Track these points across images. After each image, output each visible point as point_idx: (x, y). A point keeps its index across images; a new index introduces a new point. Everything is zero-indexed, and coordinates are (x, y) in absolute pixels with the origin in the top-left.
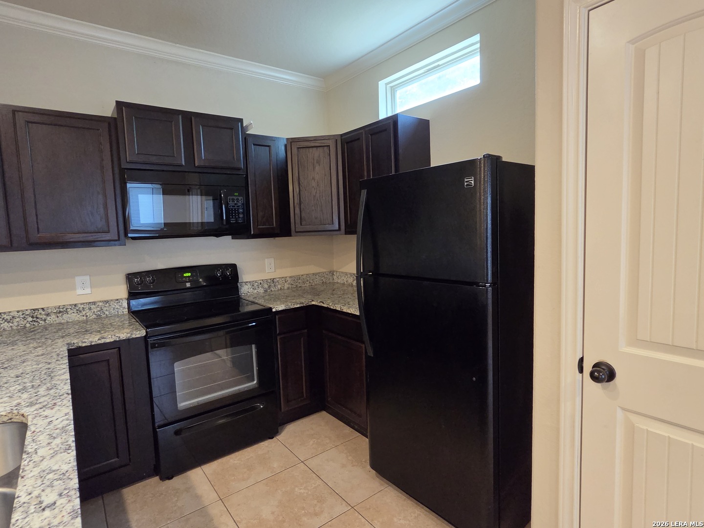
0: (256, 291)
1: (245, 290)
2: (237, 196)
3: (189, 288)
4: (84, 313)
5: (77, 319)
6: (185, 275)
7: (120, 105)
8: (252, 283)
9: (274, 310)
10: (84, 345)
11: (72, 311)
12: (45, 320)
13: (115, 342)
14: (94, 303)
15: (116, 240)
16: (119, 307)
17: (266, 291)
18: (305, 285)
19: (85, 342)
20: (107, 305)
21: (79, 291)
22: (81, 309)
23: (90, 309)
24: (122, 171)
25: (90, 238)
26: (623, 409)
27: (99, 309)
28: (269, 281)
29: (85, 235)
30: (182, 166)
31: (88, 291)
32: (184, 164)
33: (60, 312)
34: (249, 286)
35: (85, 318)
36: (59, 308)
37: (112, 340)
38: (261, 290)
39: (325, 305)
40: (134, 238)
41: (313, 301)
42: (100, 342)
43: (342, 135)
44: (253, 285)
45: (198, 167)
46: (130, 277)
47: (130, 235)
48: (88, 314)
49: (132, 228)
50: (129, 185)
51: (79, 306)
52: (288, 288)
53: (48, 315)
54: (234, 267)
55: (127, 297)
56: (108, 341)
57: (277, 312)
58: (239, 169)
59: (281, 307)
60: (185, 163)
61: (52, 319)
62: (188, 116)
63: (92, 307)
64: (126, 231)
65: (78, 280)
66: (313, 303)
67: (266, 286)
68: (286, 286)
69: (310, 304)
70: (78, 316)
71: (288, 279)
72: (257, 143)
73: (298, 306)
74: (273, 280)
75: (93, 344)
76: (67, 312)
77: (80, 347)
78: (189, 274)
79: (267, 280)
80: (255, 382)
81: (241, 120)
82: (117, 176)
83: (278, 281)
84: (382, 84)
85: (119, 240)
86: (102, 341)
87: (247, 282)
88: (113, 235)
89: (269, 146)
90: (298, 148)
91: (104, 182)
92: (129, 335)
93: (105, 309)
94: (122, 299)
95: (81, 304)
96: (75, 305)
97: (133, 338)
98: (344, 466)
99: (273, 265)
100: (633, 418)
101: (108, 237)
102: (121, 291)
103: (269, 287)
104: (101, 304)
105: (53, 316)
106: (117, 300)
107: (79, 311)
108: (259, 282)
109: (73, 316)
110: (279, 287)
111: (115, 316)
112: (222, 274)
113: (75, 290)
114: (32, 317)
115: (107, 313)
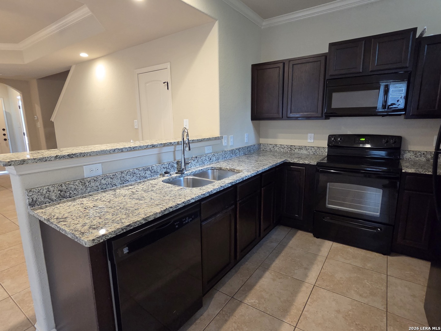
0: (417, 159)
3: (361, 148)
6: (361, 140)
7: (331, 45)
9: (403, 171)
10: (291, 162)
11: (304, 149)
12: (294, 151)
13: (303, 164)
14: (313, 147)
15: (320, 117)
16: (324, 151)
19: (292, 161)
20: (319, 149)
21: (308, 141)
22: (308, 149)
23: (311, 149)
25: (309, 115)
27: (315, 150)
30: (360, 73)
31: (312, 141)
32: (361, 71)
33: (300, 148)
35: (309, 153)
36: (300, 147)
42: (297, 162)
45: (371, 72)
46: (330, 137)
48: (310, 152)
51: (307, 147)
53: (295, 149)
56: (300, 163)
57: (407, 174)
58: (406, 67)
61: (296, 151)
62: (370, 40)
63: (312, 149)
65: (309, 135)
70: (306, 152)
75: (295, 162)
76: (302, 149)
78: (364, 139)
80: (377, 213)
85: (322, 117)
86: (298, 162)
87: (410, 151)
88: (319, 114)
92: (309, 162)
93: (317, 151)
94: (326, 148)
95: (308, 147)
96: (306, 147)
97: (311, 164)
102: (324, 144)
104: (316, 148)
106: (324, 147)
107: (307, 150)
109: (304, 152)
111: (321, 155)
112: (387, 142)
113: (307, 139)
114: (290, 149)
115: (318, 153)
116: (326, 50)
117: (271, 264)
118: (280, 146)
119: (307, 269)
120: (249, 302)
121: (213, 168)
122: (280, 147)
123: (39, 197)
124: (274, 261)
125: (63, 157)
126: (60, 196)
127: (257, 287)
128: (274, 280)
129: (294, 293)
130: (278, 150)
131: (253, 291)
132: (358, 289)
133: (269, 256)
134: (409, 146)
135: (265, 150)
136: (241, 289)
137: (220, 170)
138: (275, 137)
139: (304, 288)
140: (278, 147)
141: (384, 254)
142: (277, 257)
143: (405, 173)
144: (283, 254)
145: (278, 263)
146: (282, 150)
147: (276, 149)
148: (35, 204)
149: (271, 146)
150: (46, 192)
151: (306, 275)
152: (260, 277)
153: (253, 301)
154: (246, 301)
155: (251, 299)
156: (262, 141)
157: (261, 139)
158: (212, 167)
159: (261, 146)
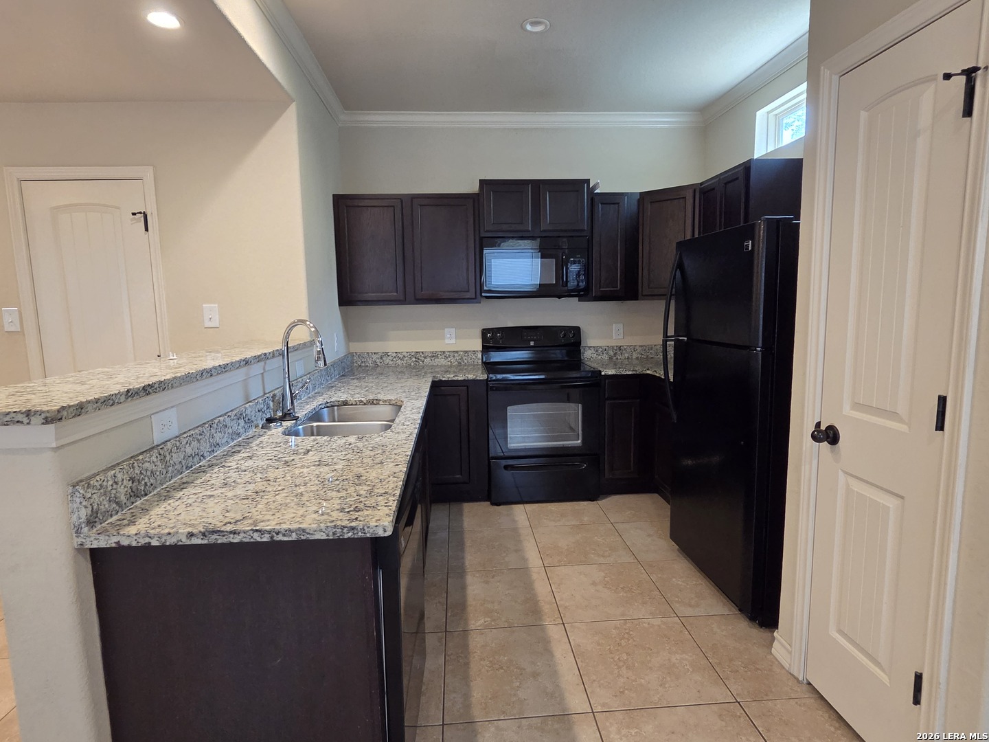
0: (600, 357)
1: (588, 355)
2: (578, 258)
3: (532, 347)
4: (450, 359)
5: (444, 363)
7: (483, 183)
8: (596, 349)
9: (603, 373)
10: (444, 379)
11: (441, 357)
12: (423, 361)
13: (464, 380)
14: (457, 352)
15: (473, 299)
16: (475, 358)
17: (611, 358)
18: (659, 356)
19: (444, 377)
20: (466, 354)
21: (447, 341)
22: (448, 356)
23: (454, 356)
24: (481, 239)
25: (456, 296)
26: (846, 473)
27: (460, 357)
28: (615, 348)
29: (452, 293)
30: (528, 231)
31: (453, 341)
32: (530, 229)
33: (433, 356)
34: (593, 351)
35: (450, 363)
36: (433, 353)
37: (462, 379)
38: (606, 357)
39: (657, 375)
40: (487, 297)
41: (648, 370)
42: (454, 379)
43: (701, 184)
44: (597, 351)
45: (545, 231)
46: (484, 332)
47: (483, 294)
48: (452, 361)
49: (485, 288)
50: (485, 252)
51: (446, 353)
52: (637, 358)
53: (425, 358)
54: (577, 331)
55: (481, 349)
56: (460, 379)
57: (607, 376)
58: (583, 230)
59: (611, 372)
60: (532, 227)
61: (427, 361)
62: (537, 185)
63: (456, 355)
64: (482, 291)
65: (447, 331)
66: (648, 372)
67: (611, 353)
68: (635, 355)
69: (644, 372)
70: (445, 361)
71: (637, 347)
72: (605, 202)
73: (630, 373)
74: (620, 348)
76: (438, 357)
77: (441, 381)
79: (613, 347)
80: (579, 441)
81: (588, 181)
82: (477, 242)
83: (625, 349)
84: (760, 114)
85: (476, 298)
86: (456, 378)
87: (590, 347)
88: (471, 294)
89: (618, 203)
90: (651, 202)
91: (467, 249)
92: (475, 377)
93: (464, 358)
94: (477, 351)
95: (448, 352)
96: (444, 352)
97: (477, 380)
98: (649, 535)
99: (622, 331)
100: (852, 481)
101: (468, 295)
102: (477, 344)
103: (615, 354)
104: (462, 353)
105: (429, 359)
106: (474, 351)
107: (446, 357)
108: (604, 348)
109: (441, 360)
110: (626, 355)
111: (471, 365)
112: (565, 335)
113: (444, 339)
114: (416, 358)
115: (466, 361)
116: (475, 188)
117: (463, 564)
118: (395, 355)
119: (519, 551)
120: (477, 624)
121: (328, 405)
122: (395, 357)
123: (101, 500)
124: (463, 558)
125: (137, 393)
126: (132, 494)
127: (470, 600)
128: (487, 582)
129: (529, 586)
130: (391, 363)
131: (470, 609)
132: (595, 550)
133: (450, 553)
134: (588, 341)
135: (363, 364)
136: (449, 614)
137: (345, 405)
138: (382, 338)
139: (535, 576)
140: (390, 358)
141: (592, 500)
142: (462, 550)
143: (605, 375)
144: (468, 543)
145: (471, 558)
146: (399, 362)
147: (387, 360)
148: (97, 520)
149: (375, 357)
150: (112, 485)
151: (525, 560)
152: (463, 588)
153: (482, 621)
154: (472, 627)
155: (476, 622)
156: (357, 347)
157: (350, 344)
158: (328, 403)
159: (355, 358)
